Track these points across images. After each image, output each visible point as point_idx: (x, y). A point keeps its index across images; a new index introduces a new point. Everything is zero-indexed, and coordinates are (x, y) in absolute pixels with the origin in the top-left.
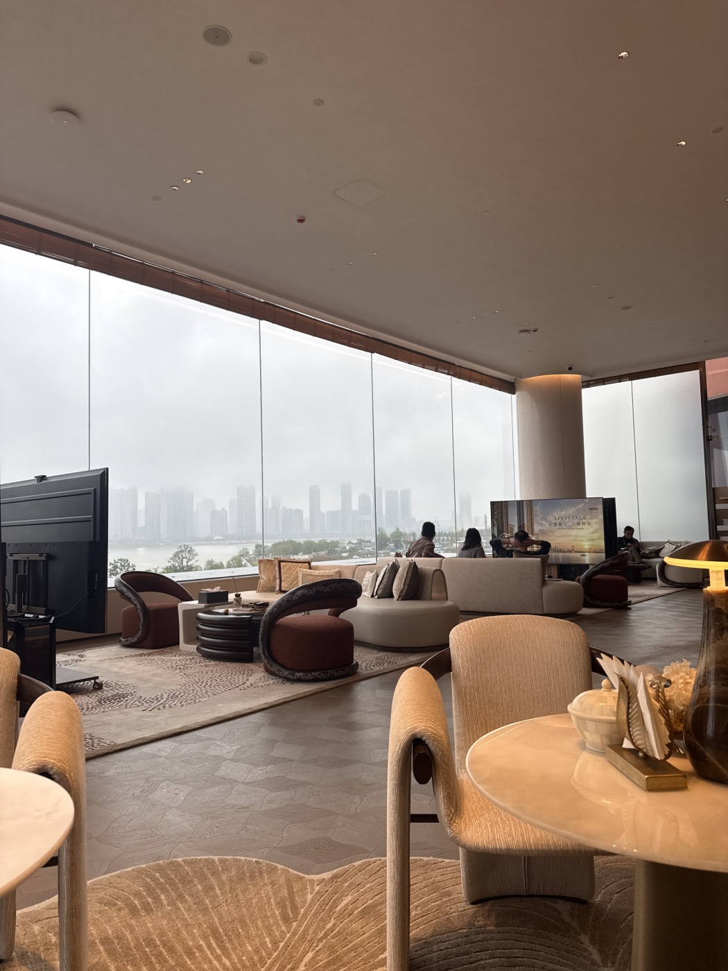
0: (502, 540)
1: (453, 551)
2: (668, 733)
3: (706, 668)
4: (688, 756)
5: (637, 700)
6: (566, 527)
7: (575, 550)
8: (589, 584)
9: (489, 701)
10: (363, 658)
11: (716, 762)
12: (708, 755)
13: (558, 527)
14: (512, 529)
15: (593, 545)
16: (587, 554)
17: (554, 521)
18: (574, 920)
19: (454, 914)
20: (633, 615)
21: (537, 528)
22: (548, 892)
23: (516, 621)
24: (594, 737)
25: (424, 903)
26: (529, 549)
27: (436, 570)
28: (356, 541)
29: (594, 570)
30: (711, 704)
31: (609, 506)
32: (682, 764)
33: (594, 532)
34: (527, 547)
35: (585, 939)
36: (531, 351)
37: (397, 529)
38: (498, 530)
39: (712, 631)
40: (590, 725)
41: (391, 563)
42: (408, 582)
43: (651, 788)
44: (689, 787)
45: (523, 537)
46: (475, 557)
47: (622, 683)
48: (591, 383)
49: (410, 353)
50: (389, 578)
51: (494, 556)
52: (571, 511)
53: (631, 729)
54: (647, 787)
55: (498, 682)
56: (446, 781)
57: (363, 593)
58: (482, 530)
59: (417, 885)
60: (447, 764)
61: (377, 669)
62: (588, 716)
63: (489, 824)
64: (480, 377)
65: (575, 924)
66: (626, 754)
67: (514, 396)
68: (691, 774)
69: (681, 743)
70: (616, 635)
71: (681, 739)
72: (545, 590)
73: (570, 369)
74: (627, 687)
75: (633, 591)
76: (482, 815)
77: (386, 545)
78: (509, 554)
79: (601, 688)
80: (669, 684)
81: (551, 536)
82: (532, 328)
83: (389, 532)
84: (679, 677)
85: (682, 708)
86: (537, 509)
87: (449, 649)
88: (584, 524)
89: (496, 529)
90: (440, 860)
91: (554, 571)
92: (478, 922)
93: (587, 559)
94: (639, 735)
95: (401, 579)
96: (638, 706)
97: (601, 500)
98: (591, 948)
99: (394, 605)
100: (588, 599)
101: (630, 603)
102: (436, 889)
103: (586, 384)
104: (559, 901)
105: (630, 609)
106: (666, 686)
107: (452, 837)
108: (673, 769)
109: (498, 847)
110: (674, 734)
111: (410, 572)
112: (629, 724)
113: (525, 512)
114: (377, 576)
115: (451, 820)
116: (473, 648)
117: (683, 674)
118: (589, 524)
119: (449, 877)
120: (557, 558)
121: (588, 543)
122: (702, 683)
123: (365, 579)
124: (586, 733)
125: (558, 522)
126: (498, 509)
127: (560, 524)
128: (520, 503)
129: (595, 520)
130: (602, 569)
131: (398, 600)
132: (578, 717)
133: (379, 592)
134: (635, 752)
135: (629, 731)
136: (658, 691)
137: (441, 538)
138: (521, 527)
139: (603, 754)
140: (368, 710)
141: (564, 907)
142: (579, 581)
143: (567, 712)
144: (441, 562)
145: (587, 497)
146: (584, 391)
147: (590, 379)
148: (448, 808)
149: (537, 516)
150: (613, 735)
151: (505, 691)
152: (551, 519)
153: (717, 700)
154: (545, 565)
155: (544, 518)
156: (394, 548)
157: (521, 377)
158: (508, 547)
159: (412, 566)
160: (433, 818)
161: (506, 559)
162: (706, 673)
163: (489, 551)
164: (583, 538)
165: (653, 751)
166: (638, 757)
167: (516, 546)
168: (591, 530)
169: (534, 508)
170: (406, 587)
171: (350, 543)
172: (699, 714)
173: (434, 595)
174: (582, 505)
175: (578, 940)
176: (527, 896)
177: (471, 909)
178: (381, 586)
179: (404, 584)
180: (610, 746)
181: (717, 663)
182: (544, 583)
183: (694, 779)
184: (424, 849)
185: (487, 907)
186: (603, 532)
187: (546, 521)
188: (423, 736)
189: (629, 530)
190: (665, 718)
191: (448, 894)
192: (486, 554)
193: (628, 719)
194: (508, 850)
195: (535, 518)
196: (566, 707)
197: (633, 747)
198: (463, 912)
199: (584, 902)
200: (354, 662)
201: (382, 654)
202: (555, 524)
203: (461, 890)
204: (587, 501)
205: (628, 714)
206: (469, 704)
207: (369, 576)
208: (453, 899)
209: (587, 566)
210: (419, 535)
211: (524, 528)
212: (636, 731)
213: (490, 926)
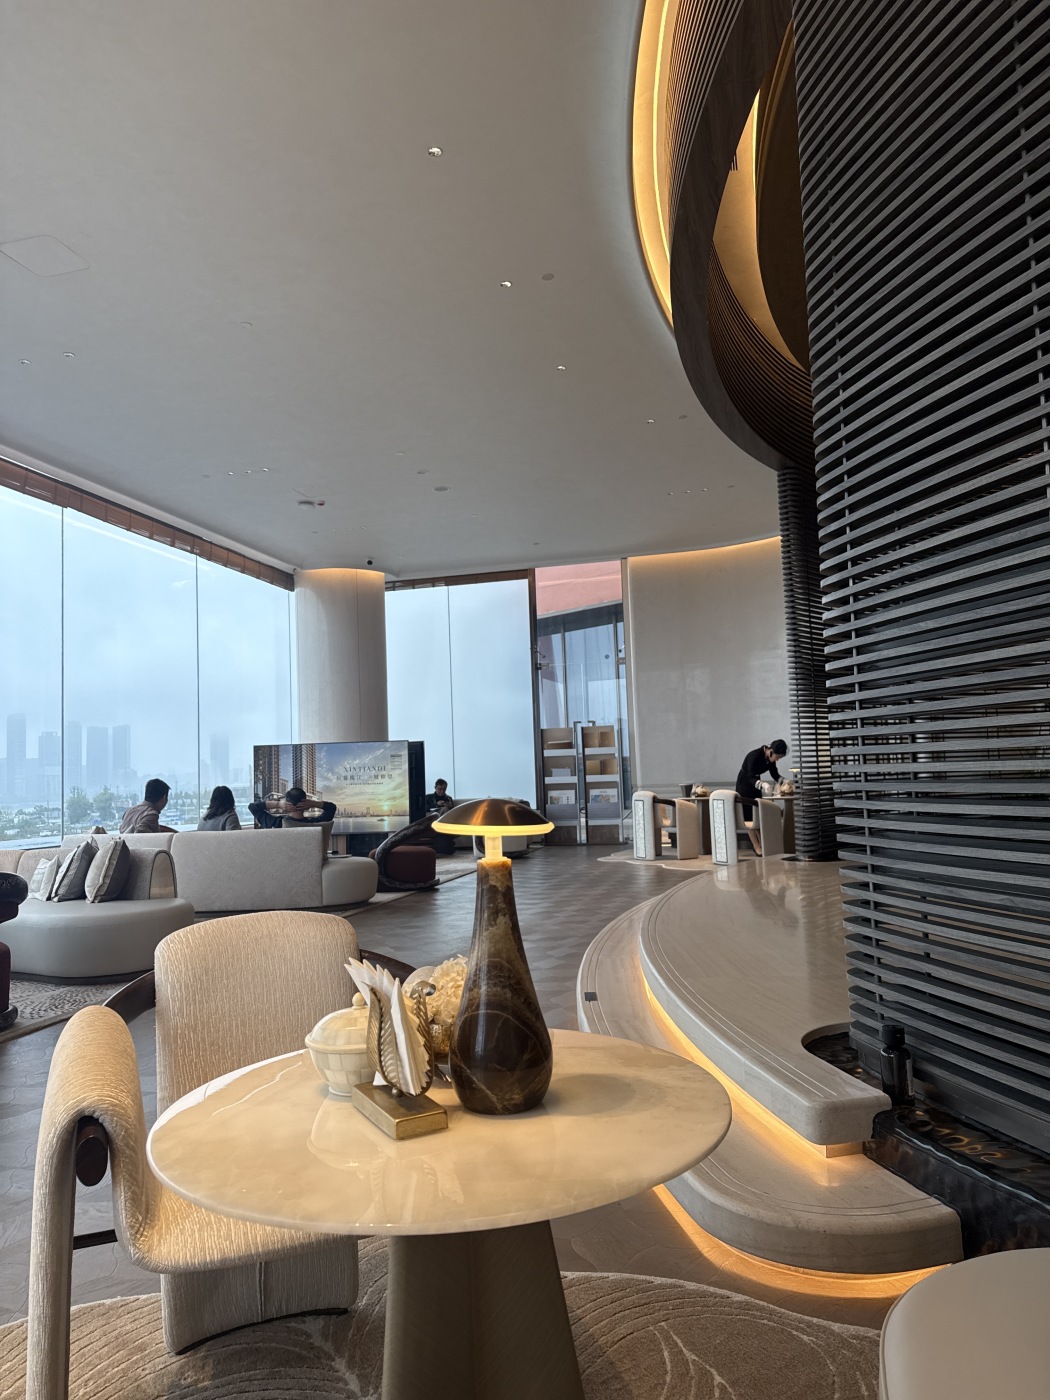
0: (267, 802)
1: (191, 821)
2: (427, 1057)
3: (477, 964)
4: (453, 1085)
5: (391, 1019)
6: (360, 781)
7: (371, 813)
8: (385, 859)
9: (212, 1044)
10: (24, 999)
11: (484, 1087)
12: (475, 1079)
13: (349, 781)
14: (284, 786)
15: (393, 806)
16: (385, 818)
17: (343, 774)
18: (327, 1341)
19: (148, 1377)
20: (441, 898)
21: (320, 784)
22: (294, 1310)
23: (259, 922)
24: (338, 1077)
25: (99, 1372)
26: (306, 814)
27: (160, 852)
28: (32, 810)
29: (393, 839)
30: (482, 1011)
31: (416, 752)
32: (444, 1095)
33: (395, 789)
34: (303, 812)
35: (340, 1364)
36: (316, 532)
37: (106, 789)
38: (264, 786)
39: (486, 915)
40: (333, 1060)
41: (84, 844)
42: (111, 873)
43: (402, 1136)
44: (450, 1125)
45: (297, 797)
46: (224, 829)
47: (373, 997)
48: (397, 584)
49: (129, 513)
50: (78, 868)
51: (256, 827)
52: (367, 759)
53: (382, 1059)
54: (397, 1135)
55: (227, 1014)
56: (130, 1175)
57: (30, 895)
58: (236, 790)
59: (89, 1347)
60: (133, 1149)
61: (52, 1014)
62: (330, 1048)
63: (196, 1228)
64: (240, 560)
65: (328, 1347)
66: (378, 1095)
67: (292, 594)
68: (455, 1109)
69: (446, 1067)
70: (418, 927)
71: (447, 1063)
72: (326, 871)
73: (370, 563)
74: (379, 1001)
75: (443, 867)
76: (188, 1216)
77: (86, 815)
78: (276, 823)
79: (352, 1005)
80: (432, 991)
81: (339, 795)
82: (317, 500)
83: (91, 794)
84: (448, 979)
85: (450, 1021)
86: (321, 756)
87: (153, 973)
88: (383, 776)
89: (260, 786)
90: (132, 1298)
91: (342, 845)
92: (185, 1379)
93: (386, 826)
94: (391, 1065)
95: (99, 868)
96: (392, 1026)
97: (406, 744)
98: (348, 1376)
99: (88, 911)
100: (384, 880)
101: (438, 883)
102: (125, 1344)
103: (391, 585)
104: (308, 1319)
105: (437, 890)
106: (429, 994)
107: (138, 1258)
108: (433, 1104)
109: (208, 1260)
110: (436, 1057)
111: (116, 857)
112: (380, 1051)
113: (304, 761)
114: (59, 867)
115: (137, 1233)
116: (190, 968)
117: (453, 975)
118: (390, 777)
119: (144, 1321)
120: (346, 825)
121: (388, 803)
122: (472, 984)
123: (36, 872)
124: (328, 1072)
125: (349, 774)
126: (265, 757)
127: (352, 777)
128: (297, 749)
129: (398, 772)
130: (405, 838)
131: (93, 902)
132: (317, 1051)
133: (61, 892)
134: (386, 1089)
135: (381, 1062)
136: (419, 1002)
137: (180, 802)
138: (298, 782)
139: (348, 1098)
140: (29, 1082)
141: (314, 1326)
142: (373, 857)
143: (304, 1046)
144: (171, 838)
145: (390, 739)
146: (389, 596)
147: (396, 579)
148: (133, 1216)
149: (321, 766)
150: (363, 1071)
151: (237, 1026)
152: (340, 770)
153: (489, 1005)
154: (326, 834)
155: (331, 770)
156: (99, 819)
157: (302, 567)
158: (277, 812)
159: (119, 848)
160: (108, 1237)
161: (273, 829)
162: (478, 969)
163: (247, 819)
164: (381, 797)
165: (407, 1084)
166: (390, 1095)
167: (286, 811)
168: (393, 785)
169: (317, 755)
170: (108, 881)
171: (21, 812)
172: (468, 1025)
173: (155, 891)
174: (382, 750)
175: (331, 1368)
176: (263, 1323)
177: (176, 1362)
178: (65, 882)
179: (105, 876)
180: (357, 1086)
181: (489, 956)
182: (325, 861)
183: (460, 1114)
184: (107, 1287)
185: (202, 1352)
186: (407, 787)
187: (333, 773)
188: (94, 1112)
189: (441, 784)
190: (424, 1036)
191: (141, 1349)
192: (241, 824)
193: (380, 1044)
194: (223, 1261)
195: (318, 769)
196: (304, 1040)
197: (385, 1083)
198: (163, 1371)
199: (345, 1311)
200: (10, 1008)
201: (62, 990)
202: (346, 778)
203: (161, 1337)
204: (388, 745)
205: (380, 1037)
206: (180, 1052)
207: (44, 867)
208: (148, 1354)
209: (386, 835)
210: (141, 798)
211: (301, 783)
212: (388, 1060)
213: (203, 1380)
